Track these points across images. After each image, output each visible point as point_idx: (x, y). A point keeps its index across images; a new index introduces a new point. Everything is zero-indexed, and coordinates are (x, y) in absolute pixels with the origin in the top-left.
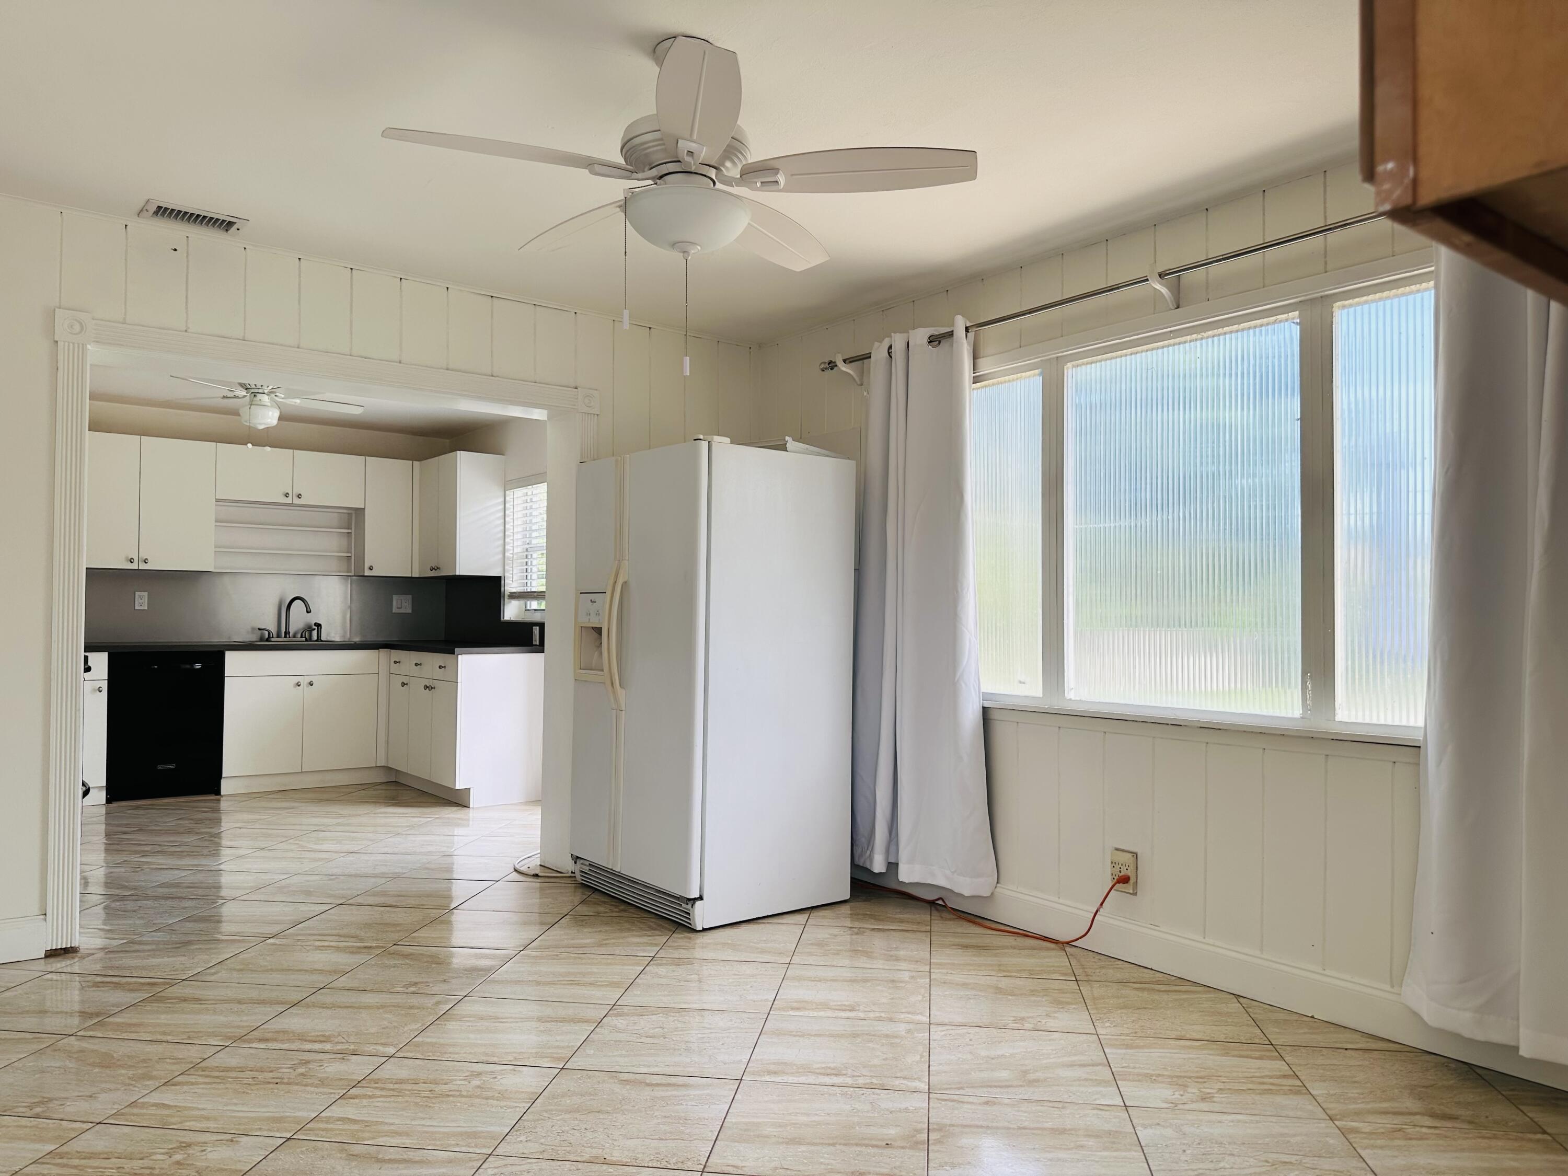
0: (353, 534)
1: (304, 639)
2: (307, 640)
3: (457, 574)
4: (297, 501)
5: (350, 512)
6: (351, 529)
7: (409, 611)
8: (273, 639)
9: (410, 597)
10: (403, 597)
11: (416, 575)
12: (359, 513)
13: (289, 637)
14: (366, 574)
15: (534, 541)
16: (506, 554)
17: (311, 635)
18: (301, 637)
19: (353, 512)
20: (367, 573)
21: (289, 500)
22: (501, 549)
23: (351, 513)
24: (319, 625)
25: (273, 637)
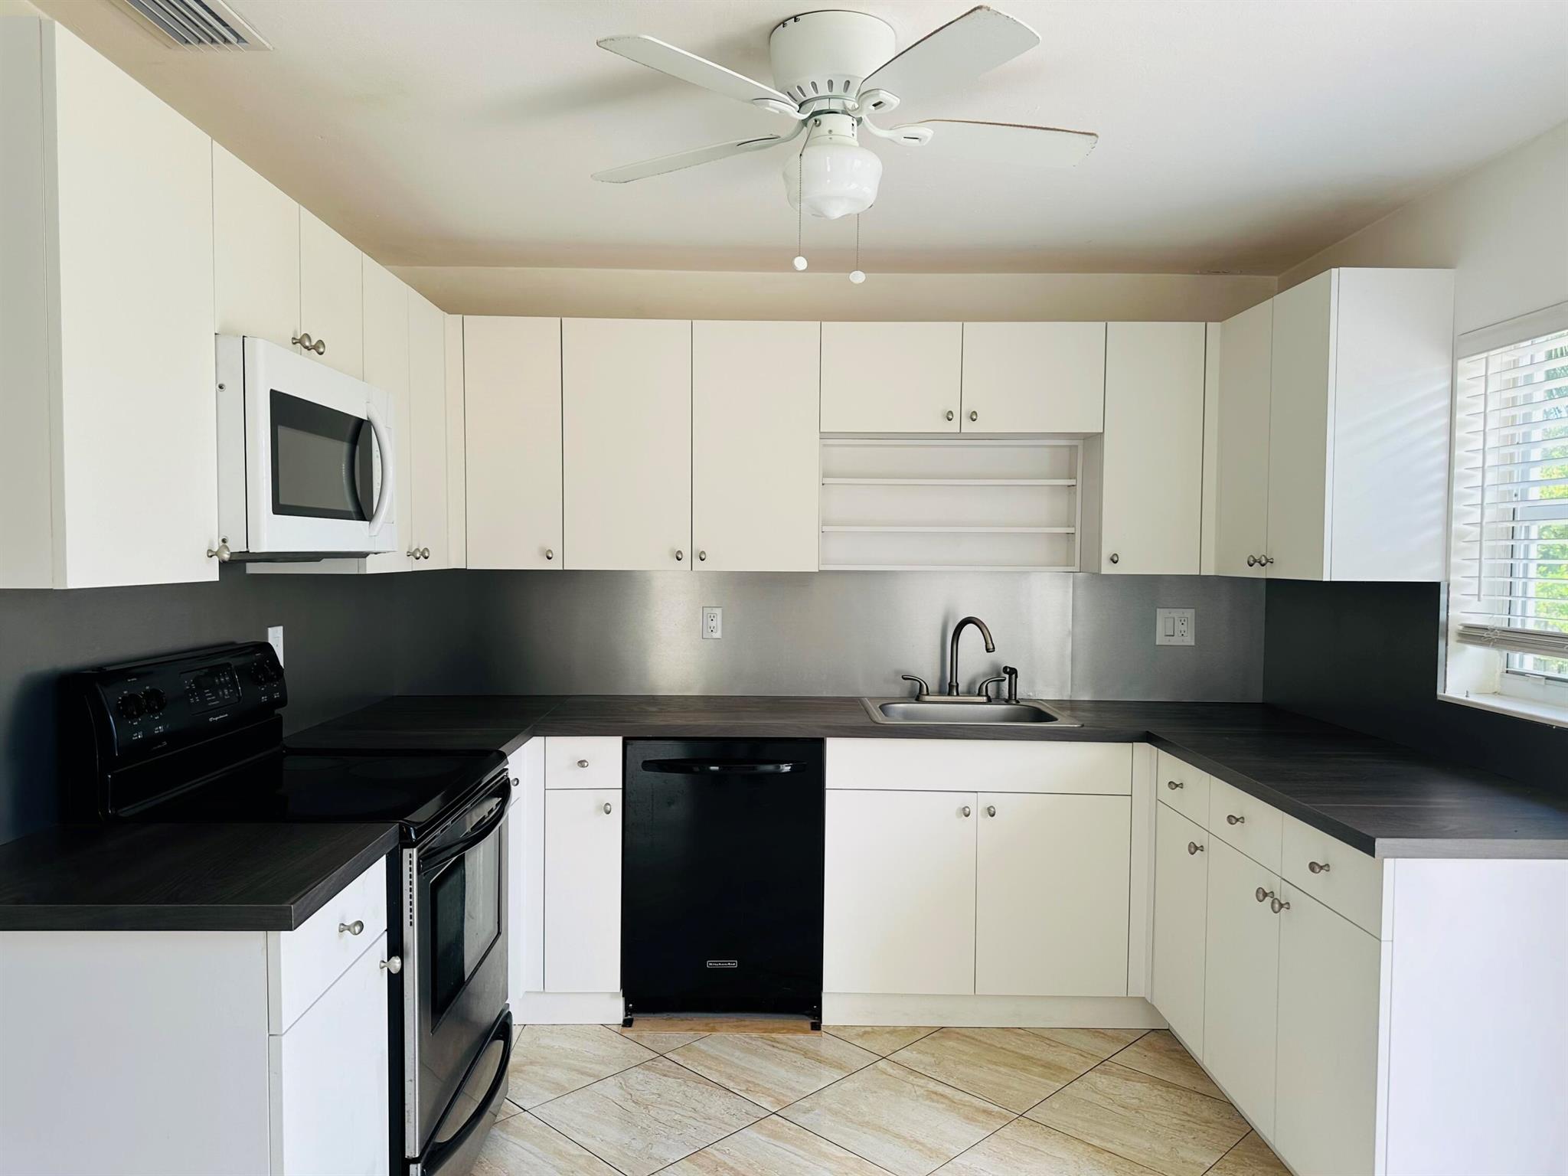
0: (1079, 488)
1: (984, 699)
2: (989, 701)
3: (1326, 578)
4: (968, 427)
5: (1074, 443)
6: (1075, 478)
7: (1189, 640)
8: (927, 698)
9: (1190, 614)
10: (1176, 614)
11: (1209, 570)
12: (1092, 441)
13: (958, 694)
14: (1104, 571)
15: (1534, 493)
16: (1455, 525)
17: (998, 690)
18: (979, 695)
19: (1079, 443)
20: (1107, 569)
21: (953, 427)
22: (1439, 512)
23: (1076, 446)
24: (1012, 672)
25: (928, 694)
